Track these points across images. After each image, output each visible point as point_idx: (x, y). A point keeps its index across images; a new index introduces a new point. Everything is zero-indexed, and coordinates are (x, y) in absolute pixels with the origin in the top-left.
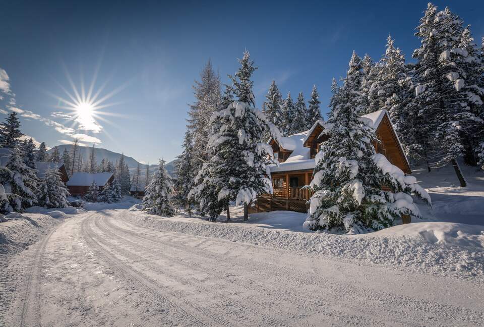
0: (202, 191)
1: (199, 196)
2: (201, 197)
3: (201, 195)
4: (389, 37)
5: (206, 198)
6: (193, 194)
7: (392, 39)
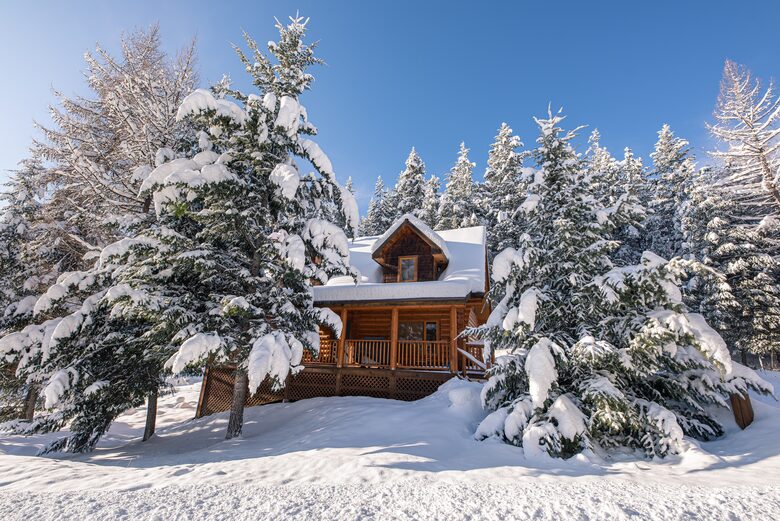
0: (63, 342)
1: (45, 358)
2: (53, 363)
3: (53, 356)
4: (463, 144)
5: (79, 367)
6: (12, 352)
7: (466, 147)
